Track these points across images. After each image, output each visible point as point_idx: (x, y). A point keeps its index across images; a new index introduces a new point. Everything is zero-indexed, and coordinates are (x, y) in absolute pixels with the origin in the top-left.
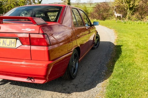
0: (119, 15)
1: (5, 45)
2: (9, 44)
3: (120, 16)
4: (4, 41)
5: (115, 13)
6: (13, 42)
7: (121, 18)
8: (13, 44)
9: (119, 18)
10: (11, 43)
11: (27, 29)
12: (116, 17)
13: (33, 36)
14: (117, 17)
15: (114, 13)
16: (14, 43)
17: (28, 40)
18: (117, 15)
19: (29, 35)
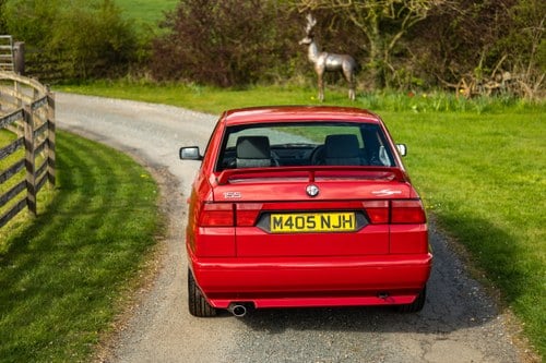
0: (333, 62)
1: (329, 226)
2: (337, 224)
3: (339, 69)
4: (323, 219)
5: (312, 49)
6: (347, 218)
7: (348, 75)
8: (347, 225)
9: (333, 75)
10: (342, 221)
11: (384, 191)
12: (320, 72)
13: (398, 204)
14: (327, 70)
15: (306, 52)
16: (350, 221)
17: (387, 212)
18: (320, 61)
19: (390, 204)
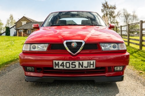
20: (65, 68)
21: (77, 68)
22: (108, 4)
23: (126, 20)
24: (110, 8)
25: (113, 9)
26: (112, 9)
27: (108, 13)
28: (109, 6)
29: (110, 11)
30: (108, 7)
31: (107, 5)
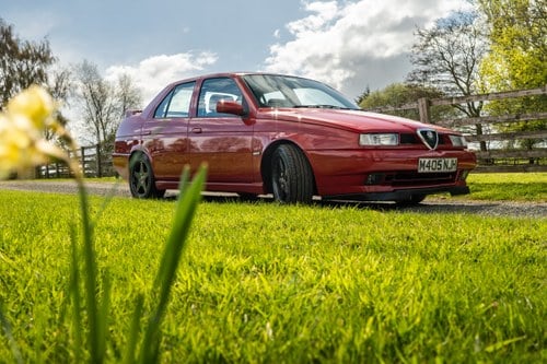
20: (431, 170)
21: (442, 170)
22: (14, 38)
23: (94, 114)
24: (25, 56)
25: (39, 61)
26: (33, 61)
27: (17, 76)
28: (21, 48)
29: (24, 68)
30: (14, 53)
31: (11, 43)
